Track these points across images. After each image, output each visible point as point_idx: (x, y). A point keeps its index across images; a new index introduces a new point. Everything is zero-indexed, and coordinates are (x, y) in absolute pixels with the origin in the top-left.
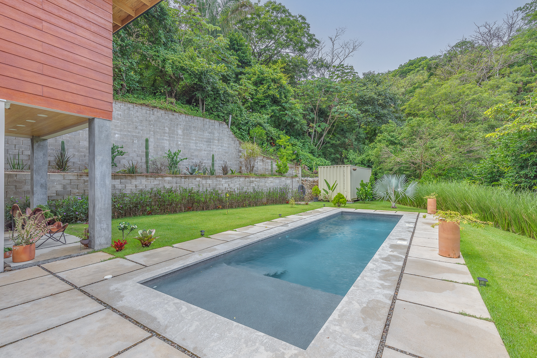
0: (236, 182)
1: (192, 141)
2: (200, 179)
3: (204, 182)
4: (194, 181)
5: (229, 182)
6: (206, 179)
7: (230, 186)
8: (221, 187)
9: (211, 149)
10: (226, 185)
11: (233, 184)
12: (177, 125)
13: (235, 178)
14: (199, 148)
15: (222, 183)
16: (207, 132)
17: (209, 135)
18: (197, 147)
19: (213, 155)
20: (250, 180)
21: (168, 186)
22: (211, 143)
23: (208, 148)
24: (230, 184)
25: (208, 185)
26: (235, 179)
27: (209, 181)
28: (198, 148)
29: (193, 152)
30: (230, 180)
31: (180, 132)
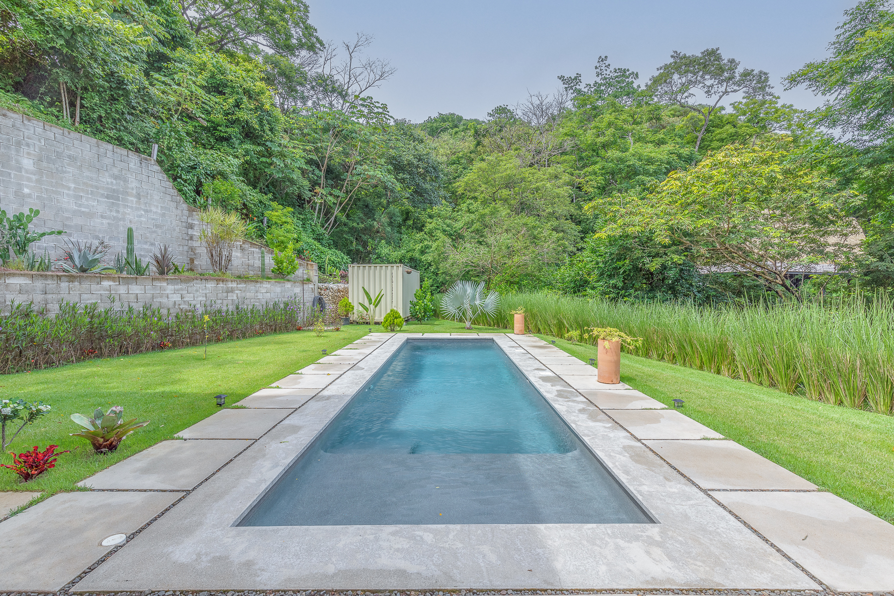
0: (197, 291)
1: (66, 191)
2: (111, 283)
3: (122, 289)
4: (94, 287)
5: (182, 289)
6: (128, 284)
7: (185, 299)
8: (164, 300)
9: (120, 216)
10: (176, 298)
11: (192, 295)
12: (19, 144)
13: (195, 281)
14: (87, 210)
15: (167, 292)
16: (107, 174)
17: (114, 182)
18: (80, 206)
19: (130, 231)
20: (228, 288)
21: (20, 300)
22: (119, 200)
23: (111, 211)
24: (184, 296)
25: (132, 296)
26: (196, 284)
27: (136, 289)
28: (83, 209)
29: (68, 218)
30: (184, 286)
31: (27, 163)
